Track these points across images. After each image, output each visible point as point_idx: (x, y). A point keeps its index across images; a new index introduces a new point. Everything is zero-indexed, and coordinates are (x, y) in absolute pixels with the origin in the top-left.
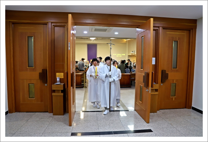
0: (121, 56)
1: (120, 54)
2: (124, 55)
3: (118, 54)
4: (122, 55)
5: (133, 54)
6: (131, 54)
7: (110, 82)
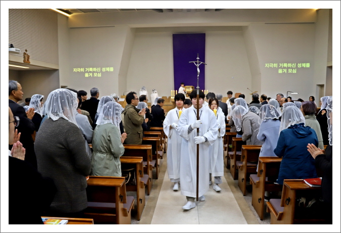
0: (295, 71)
7: (198, 145)
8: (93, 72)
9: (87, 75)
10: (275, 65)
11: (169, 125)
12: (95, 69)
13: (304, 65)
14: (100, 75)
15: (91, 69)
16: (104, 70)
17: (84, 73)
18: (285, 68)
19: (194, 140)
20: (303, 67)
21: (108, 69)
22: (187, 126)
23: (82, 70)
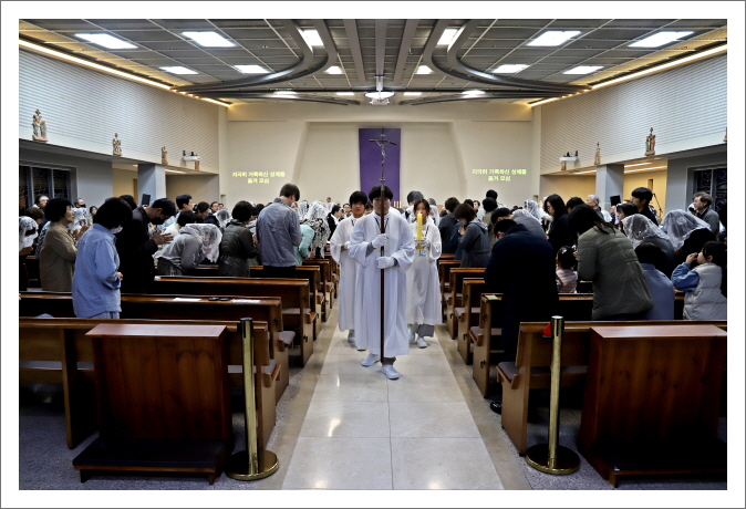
0: (508, 179)
1: (502, 171)
2: (524, 172)
3: (497, 171)
4: (514, 172)
5: (570, 167)
6: (557, 169)
7: (382, 271)
8: (259, 178)
9: (250, 181)
10: (485, 171)
11: (340, 245)
12: (261, 174)
13: (519, 172)
14: (267, 181)
15: (256, 174)
16: (273, 174)
17: (246, 179)
18: (496, 175)
19: (377, 263)
20: (518, 175)
21: (278, 174)
22: (366, 244)
23: (244, 174)
